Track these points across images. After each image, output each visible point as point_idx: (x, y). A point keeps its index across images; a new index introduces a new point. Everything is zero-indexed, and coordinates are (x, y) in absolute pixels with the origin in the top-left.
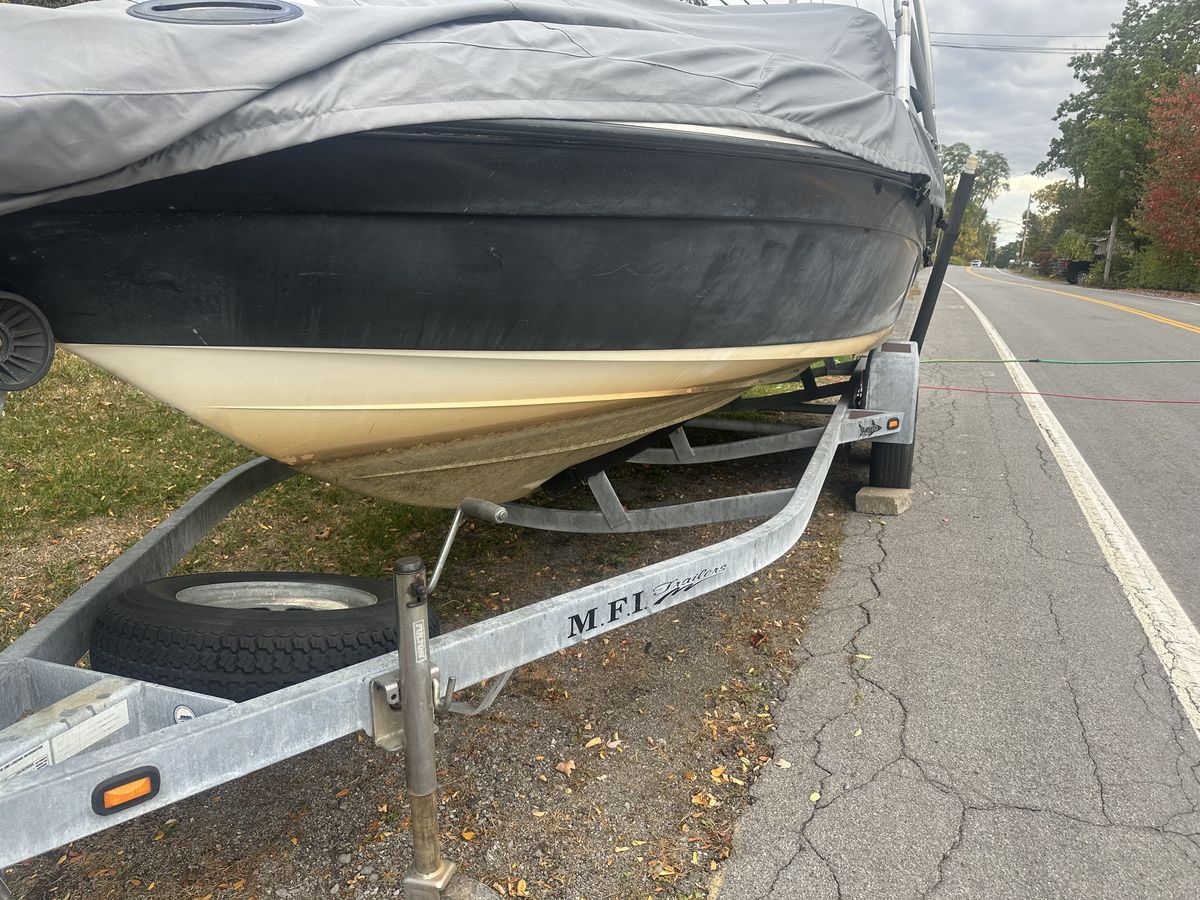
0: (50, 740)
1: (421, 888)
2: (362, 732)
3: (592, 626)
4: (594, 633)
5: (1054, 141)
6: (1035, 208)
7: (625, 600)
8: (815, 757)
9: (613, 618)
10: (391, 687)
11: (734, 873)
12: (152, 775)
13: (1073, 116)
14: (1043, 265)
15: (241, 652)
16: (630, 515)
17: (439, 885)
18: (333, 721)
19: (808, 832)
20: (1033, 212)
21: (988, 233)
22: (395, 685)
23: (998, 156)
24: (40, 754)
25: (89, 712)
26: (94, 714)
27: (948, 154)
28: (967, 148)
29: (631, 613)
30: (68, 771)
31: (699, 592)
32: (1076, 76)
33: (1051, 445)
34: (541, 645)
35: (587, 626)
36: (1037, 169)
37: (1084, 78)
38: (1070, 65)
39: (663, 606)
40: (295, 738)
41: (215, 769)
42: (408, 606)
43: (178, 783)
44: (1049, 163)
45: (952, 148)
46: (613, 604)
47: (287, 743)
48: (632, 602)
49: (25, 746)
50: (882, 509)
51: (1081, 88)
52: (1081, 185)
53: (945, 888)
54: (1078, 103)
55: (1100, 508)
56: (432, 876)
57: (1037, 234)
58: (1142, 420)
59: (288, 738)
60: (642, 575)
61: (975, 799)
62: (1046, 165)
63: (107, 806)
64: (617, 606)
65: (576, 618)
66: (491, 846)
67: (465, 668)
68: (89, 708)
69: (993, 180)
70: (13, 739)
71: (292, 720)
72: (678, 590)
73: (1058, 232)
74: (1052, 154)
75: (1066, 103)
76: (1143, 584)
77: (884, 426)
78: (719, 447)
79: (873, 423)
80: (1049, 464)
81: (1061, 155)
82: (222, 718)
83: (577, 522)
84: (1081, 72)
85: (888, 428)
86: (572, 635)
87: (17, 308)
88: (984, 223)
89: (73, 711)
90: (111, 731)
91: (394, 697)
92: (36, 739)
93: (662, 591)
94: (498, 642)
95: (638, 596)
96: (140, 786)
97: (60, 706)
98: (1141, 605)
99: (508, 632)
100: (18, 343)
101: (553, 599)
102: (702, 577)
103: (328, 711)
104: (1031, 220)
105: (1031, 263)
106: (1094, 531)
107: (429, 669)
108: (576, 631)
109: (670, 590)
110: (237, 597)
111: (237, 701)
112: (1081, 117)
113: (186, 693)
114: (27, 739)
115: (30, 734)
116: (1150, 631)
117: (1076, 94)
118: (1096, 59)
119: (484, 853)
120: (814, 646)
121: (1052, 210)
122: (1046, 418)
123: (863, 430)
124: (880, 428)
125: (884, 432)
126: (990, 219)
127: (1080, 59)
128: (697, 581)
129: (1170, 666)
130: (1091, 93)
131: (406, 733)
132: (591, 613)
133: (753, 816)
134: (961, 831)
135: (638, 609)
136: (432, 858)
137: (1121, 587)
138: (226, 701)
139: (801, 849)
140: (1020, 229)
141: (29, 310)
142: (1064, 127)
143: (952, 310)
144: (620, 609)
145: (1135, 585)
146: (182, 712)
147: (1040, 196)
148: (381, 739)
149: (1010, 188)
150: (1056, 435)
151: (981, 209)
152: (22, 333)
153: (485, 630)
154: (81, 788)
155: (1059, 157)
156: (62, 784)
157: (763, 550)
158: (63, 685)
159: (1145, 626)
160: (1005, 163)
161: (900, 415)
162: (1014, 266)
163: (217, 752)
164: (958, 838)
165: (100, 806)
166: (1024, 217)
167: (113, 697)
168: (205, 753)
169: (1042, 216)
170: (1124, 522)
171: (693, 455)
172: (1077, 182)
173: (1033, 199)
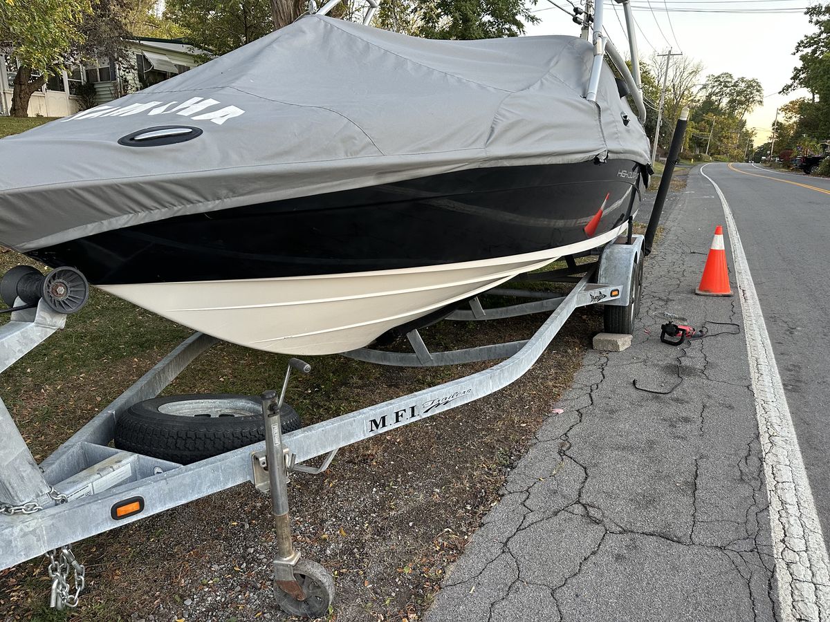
0: (92, 483)
1: (283, 565)
2: (250, 482)
3: (384, 425)
4: (385, 429)
5: (796, 69)
6: (781, 118)
7: (405, 410)
8: (525, 501)
9: (397, 421)
10: (262, 459)
11: (462, 564)
12: (140, 501)
13: (809, 50)
14: (785, 160)
15: (188, 439)
16: (432, 356)
17: (293, 563)
18: (234, 476)
19: (509, 543)
20: (780, 121)
21: (747, 137)
22: (265, 458)
23: (754, 81)
24: (87, 490)
25: (111, 469)
26: (114, 471)
27: (716, 81)
28: (731, 76)
29: (408, 417)
30: (99, 498)
31: (453, 405)
32: (811, 21)
33: (742, 300)
34: (353, 436)
35: (381, 425)
36: (783, 90)
37: (817, 22)
38: (806, 13)
39: (429, 414)
40: (213, 485)
41: (171, 499)
42: (268, 416)
43: (153, 506)
44: (792, 85)
45: (719, 77)
46: (397, 413)
47: (209, 487)
48: (409, 412)
49: (80, 486)
50: (610, 347)
51: (815, 30)
52: (817, 100)
53: (580, 576)
54: (812, 41)
55: (760, 346)
56: (288, 558)
57: (783, 137)
58: (816, 282)
59: (209, 484)
60: (416, 396)
61: (614, 528)
62: (790, 86)
63: (118, 515)
64: (400, 414)
65: (374, 421)
66: (330, 546)
67: (307, 449)
68: (111, 467)
69: (750, 98)
70: (74, 482)
71: (211, 475)
72: (439, 404)
73: (798, 135)
74: (794, 78)
75: (802, 42)
76: (770, 397)
77: (608, 295)
78: (500, 309)
79: (600, 293)
80: (736, 315)
81: (801, 78)
82: (176, 473)
83: (402, 360)
84: (815, 18)
85: (611, 296)
86: (372, 430)
87: (71, 273)
88: (744, 130)
89: (104, 469)
90: (123, 479)
91: (264, 463)
92: (85, 483)
93: (429, 405)
94: (326, 435)
95: (413, 408)
96: (135, 506)
97: (97, 466)
98: (763, 412)
99: (333, 430)
100: (72, 289)
101: (361, 410)
102: (455, 397)
103: (231, 470)
104: (778, 127)
105: (777, 159)
106: (750, 362)
107: (282, 449)
108: (374, 428)
109: (433, 404)
110: (193, 408)
111: (184, 465)
112: (814, 52)
113: (159, 460)
114: (81, 482)
115: (82, 480)
116: (762, 429)
117: (809, 35)
118: (826, 8)
119: (325, 550)
120: (542, 436)
121: (794, 119)
122: (746, 282)
123: (593, 298)
124: (605, 296)
125: (608, 298)
126: (748, 127)
127: (814, 9)
128: (451, 399)
129: (767, 451)
130: (822, 33)
131: (271, 482)
132: (383, 418)
133: (480, 533)
134: (600, 545)
135: (413, 416)
136: (288, 549)
137: (754, 400)
138: (178, 465)
139: (503, 552)
140: (770, 134)
141: (76, 273)
142: (803, 58)
143: (706, 199)
144: (402, 416)
145: (763, 398)
146: (157, 470)
147: (786, 109)
148: (258, 485)
149: (764, 103)
150: (748, 294)
151: (741, 121)
152: (75, 284)
153: (318, 428)
154: (105, 506)
155: (799, 80)
156: (97, 504)
157: (497, 380)
158: (100, 456)
159: (760, 425)
160: (759, 86)
161: (620, 288)
162: (765, 161)
163: (172, 490)
164: (596, 549)
165: (115, 515)
166: (774, 125)
167: (123, 462)
168: (167, 491)
169: (787, 124)
170: (773, 356)
171: (484, 314)
172: (814, 98)
173: (780, 112)
